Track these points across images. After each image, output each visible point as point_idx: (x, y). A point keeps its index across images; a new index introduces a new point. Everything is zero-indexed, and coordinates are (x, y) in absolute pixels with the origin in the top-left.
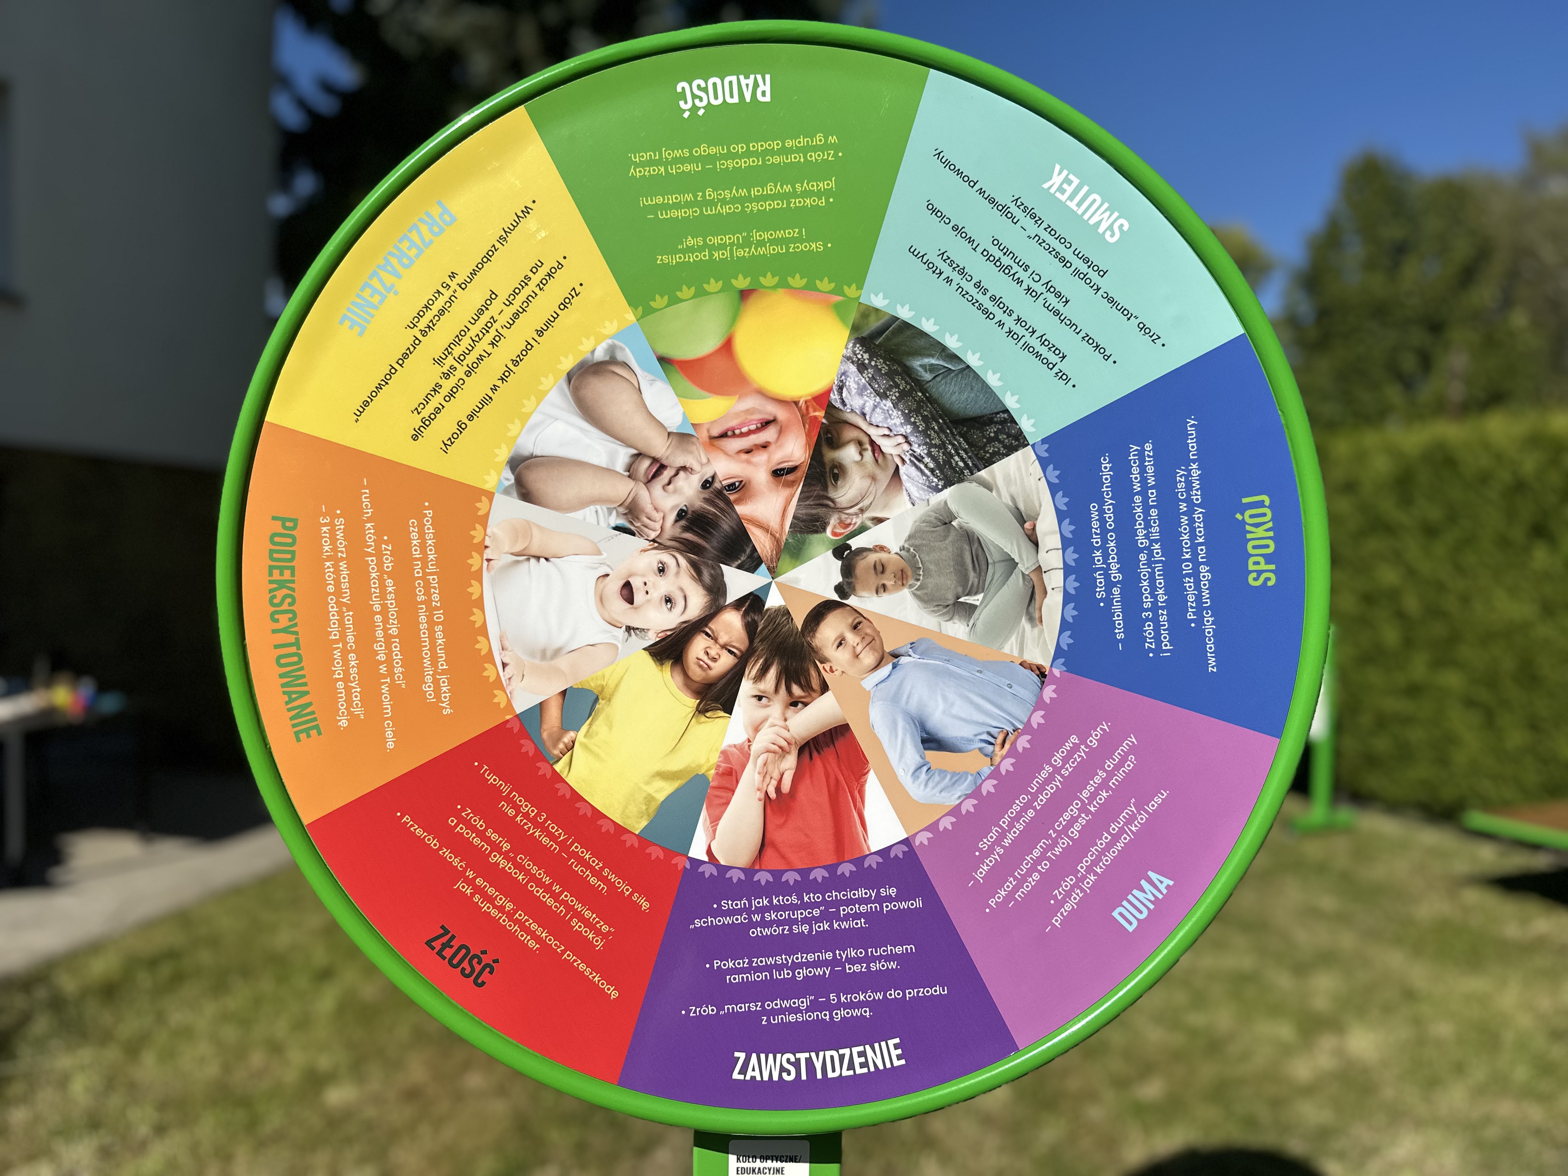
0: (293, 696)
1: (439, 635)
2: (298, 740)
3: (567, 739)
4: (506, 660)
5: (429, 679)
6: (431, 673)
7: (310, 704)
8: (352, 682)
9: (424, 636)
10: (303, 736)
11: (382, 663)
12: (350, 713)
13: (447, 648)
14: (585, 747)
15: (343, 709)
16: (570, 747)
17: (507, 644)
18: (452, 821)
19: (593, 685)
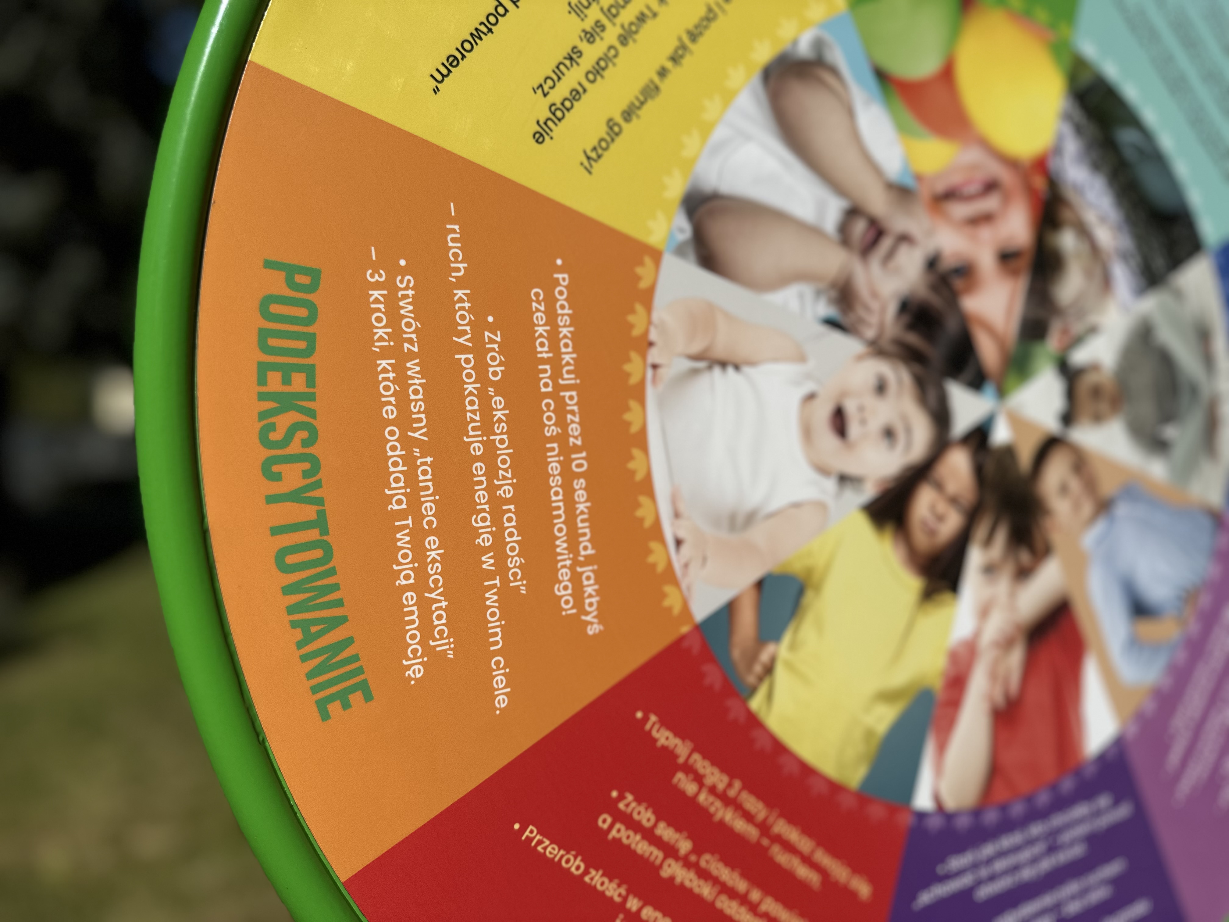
0: (314, 629)
1: (581, 495)
2: (325, 716)
3: (764, 657)
4: (681, 534)
5: (564, 574)
6: (568, 563)
7: (350, 641)
8: (431, 591)
9: (557, 499)
10: (335, 708)
11: (486, 550)
12: (428, 651)
13: (593, 519)
14: (790, 666)
15: (414, 645)
16: (769, 670)
17: (682, 507)
18: (604, 821)
19: (797, 567)
